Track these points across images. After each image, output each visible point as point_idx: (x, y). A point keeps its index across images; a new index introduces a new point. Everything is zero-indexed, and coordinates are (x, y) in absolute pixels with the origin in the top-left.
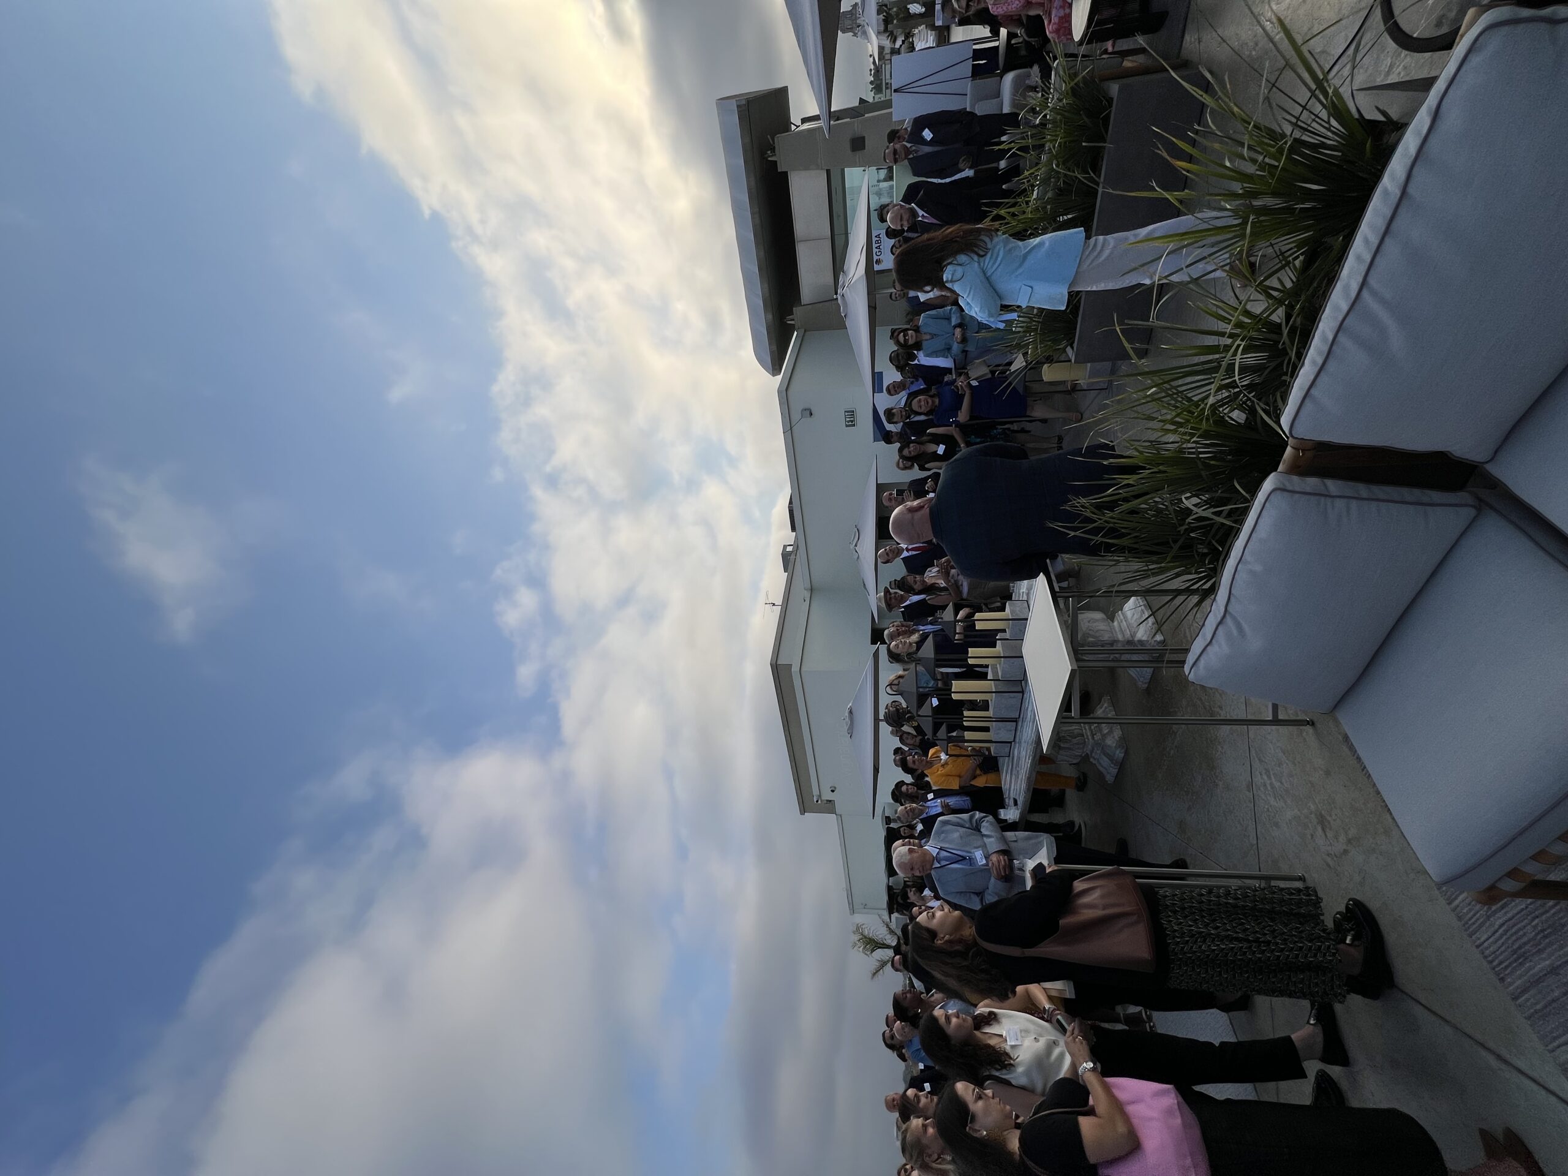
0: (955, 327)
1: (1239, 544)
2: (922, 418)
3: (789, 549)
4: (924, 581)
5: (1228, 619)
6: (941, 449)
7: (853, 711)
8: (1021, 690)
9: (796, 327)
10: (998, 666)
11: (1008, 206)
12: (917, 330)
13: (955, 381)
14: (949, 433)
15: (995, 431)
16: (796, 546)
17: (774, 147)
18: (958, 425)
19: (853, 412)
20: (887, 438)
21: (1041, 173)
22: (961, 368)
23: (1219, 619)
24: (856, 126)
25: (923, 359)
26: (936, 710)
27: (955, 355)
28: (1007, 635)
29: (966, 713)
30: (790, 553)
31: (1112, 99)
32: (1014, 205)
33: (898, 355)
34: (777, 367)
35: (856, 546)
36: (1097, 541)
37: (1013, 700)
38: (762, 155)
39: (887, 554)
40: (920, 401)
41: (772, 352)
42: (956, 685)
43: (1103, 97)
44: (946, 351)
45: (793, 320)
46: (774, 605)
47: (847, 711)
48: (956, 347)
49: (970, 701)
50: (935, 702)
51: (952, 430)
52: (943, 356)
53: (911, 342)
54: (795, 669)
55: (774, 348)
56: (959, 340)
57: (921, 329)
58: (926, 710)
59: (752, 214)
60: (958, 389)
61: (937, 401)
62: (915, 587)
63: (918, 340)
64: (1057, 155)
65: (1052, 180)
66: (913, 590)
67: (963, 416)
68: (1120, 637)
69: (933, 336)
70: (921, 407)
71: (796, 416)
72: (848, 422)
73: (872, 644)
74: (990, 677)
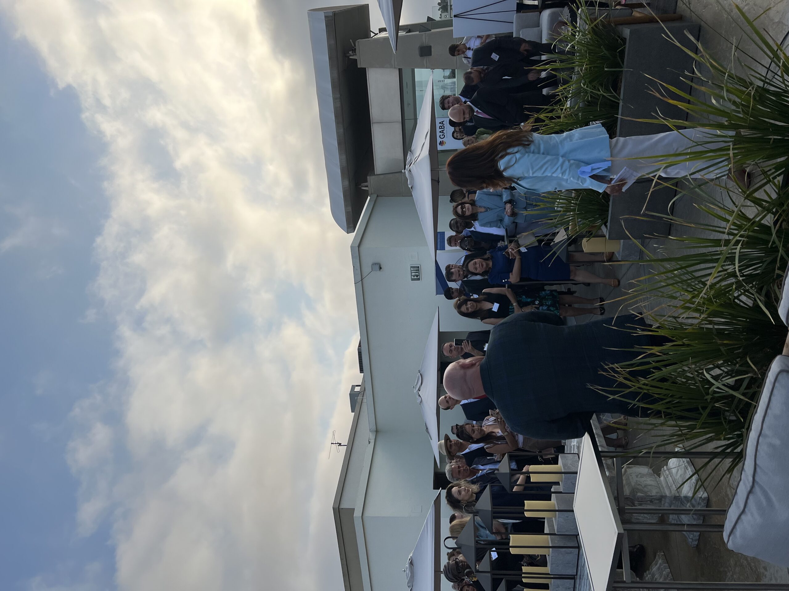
0: (506, 203)
1: (758, 418)
2: (478, 278)
3: (357, 389)
4: (482, 430)
5: (757, 489)
6: (495, 307)
7: (415, 562)
8: (577, 545)
9: (370, 193)
10: (554, 519)
11: (547, 111)
12: (473, 203)
13: (506, 247)
14: (503, 293)
15: (543, 293)
16: (363, 386)
17: (355, 49)
18: (511, 286)
19: (418, 267)
20: (449, 294)
21: (572, 88)
22: (512, 236)
23: (749, 489)
24: (425, 38)
25: (478, 227)
26: (495, 564)
27: (506, 226)
28: (561, 488)
29: (525, 569)
30: (359, 393)
31: (625, 39)
32: (552, 111)
33: (457, 223)
34: (352, 225)
35: (419, 390)
36: (635, 405)
37: (570, 555)
38: (345, 55)
39: (447, 402)
40: (475, 263)
41: (347, 213)
42: (515, 539)
43: (619, 37)
44: (499, 222)
45: (367, 186)
46: (340, 444)
47: (408, 561)
48: (507, 220)
49: (529, 556)
50: (494, 555)
51: (504, 291)
52: (496, 226)
53: (468, 213)
54: (357, 514)
55: (350, 209)
56: (509, 214)
57: (476, 203)
58: (484, 565)
59: (334, 99)
60: (509, 255)
61: (491, 264)
62: (473, 436)
63: (475, 212)
64: (584, 76)
65: (582, 94)
66: (472, 438)
67: (514, 278)
68: (668, 494)
69: (487, 209)
70: (476, 269)
71: (367, 269)
72: (414, 276)
73: (434, 489)
74: (546, 530)
